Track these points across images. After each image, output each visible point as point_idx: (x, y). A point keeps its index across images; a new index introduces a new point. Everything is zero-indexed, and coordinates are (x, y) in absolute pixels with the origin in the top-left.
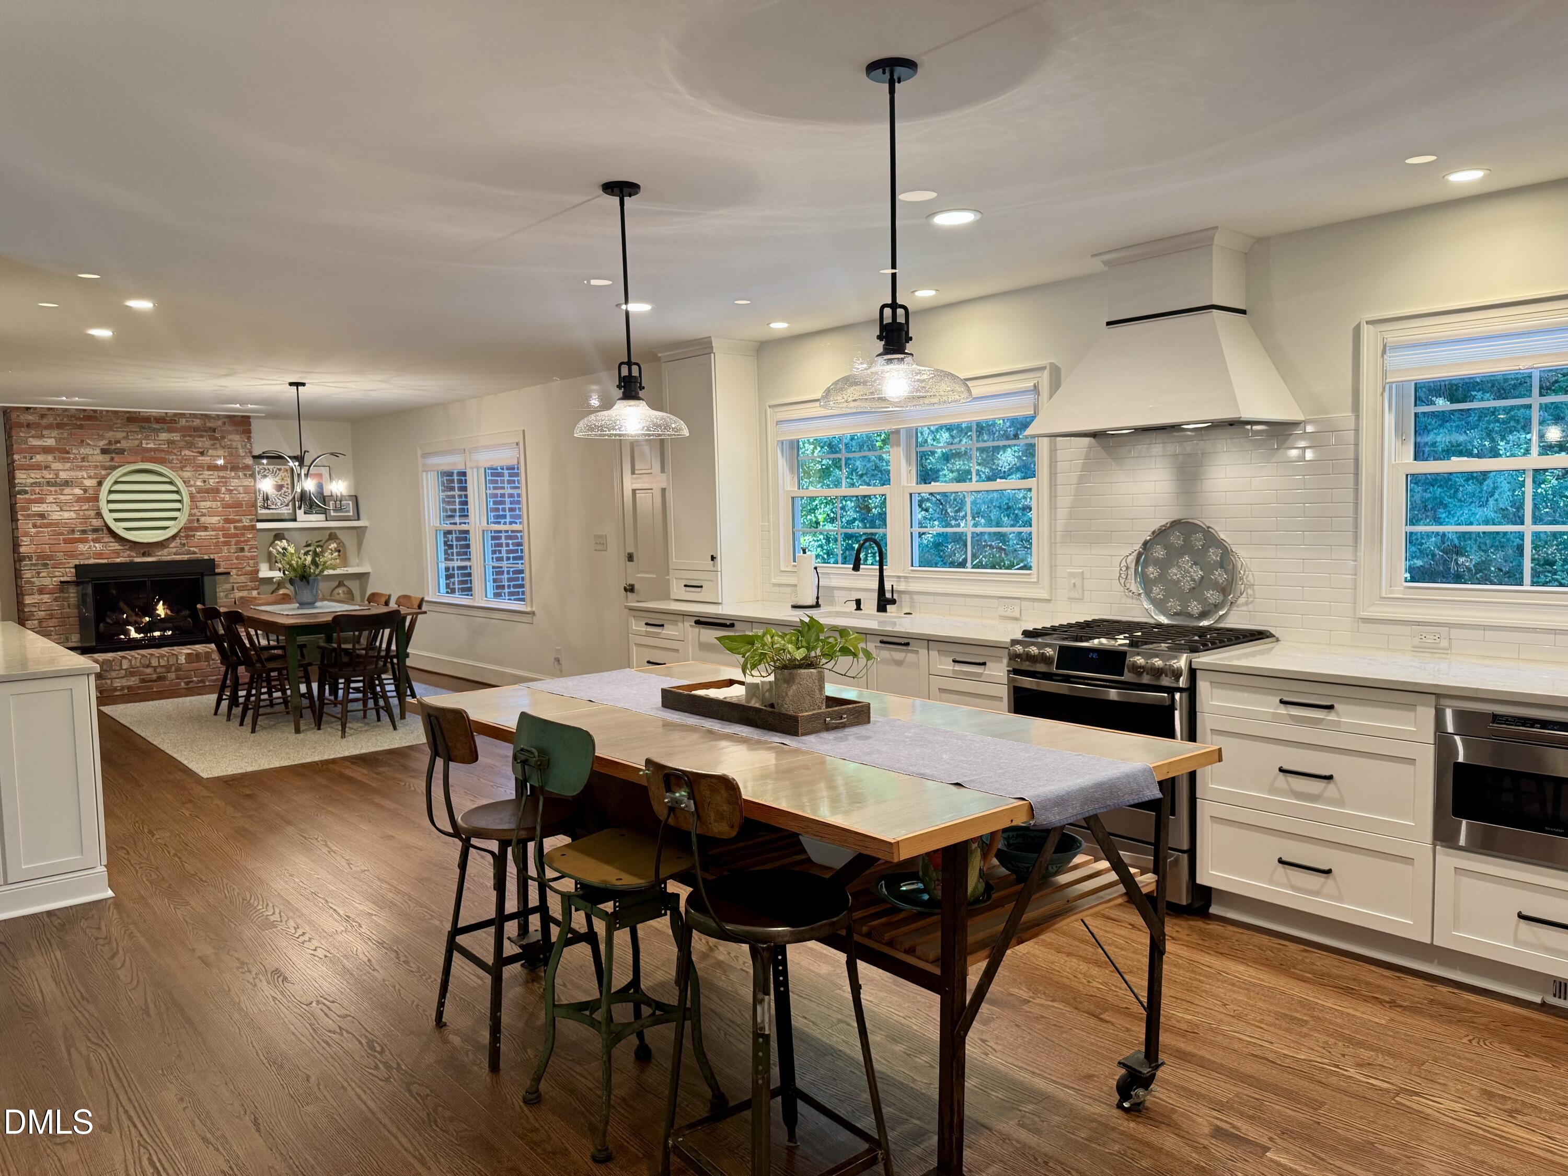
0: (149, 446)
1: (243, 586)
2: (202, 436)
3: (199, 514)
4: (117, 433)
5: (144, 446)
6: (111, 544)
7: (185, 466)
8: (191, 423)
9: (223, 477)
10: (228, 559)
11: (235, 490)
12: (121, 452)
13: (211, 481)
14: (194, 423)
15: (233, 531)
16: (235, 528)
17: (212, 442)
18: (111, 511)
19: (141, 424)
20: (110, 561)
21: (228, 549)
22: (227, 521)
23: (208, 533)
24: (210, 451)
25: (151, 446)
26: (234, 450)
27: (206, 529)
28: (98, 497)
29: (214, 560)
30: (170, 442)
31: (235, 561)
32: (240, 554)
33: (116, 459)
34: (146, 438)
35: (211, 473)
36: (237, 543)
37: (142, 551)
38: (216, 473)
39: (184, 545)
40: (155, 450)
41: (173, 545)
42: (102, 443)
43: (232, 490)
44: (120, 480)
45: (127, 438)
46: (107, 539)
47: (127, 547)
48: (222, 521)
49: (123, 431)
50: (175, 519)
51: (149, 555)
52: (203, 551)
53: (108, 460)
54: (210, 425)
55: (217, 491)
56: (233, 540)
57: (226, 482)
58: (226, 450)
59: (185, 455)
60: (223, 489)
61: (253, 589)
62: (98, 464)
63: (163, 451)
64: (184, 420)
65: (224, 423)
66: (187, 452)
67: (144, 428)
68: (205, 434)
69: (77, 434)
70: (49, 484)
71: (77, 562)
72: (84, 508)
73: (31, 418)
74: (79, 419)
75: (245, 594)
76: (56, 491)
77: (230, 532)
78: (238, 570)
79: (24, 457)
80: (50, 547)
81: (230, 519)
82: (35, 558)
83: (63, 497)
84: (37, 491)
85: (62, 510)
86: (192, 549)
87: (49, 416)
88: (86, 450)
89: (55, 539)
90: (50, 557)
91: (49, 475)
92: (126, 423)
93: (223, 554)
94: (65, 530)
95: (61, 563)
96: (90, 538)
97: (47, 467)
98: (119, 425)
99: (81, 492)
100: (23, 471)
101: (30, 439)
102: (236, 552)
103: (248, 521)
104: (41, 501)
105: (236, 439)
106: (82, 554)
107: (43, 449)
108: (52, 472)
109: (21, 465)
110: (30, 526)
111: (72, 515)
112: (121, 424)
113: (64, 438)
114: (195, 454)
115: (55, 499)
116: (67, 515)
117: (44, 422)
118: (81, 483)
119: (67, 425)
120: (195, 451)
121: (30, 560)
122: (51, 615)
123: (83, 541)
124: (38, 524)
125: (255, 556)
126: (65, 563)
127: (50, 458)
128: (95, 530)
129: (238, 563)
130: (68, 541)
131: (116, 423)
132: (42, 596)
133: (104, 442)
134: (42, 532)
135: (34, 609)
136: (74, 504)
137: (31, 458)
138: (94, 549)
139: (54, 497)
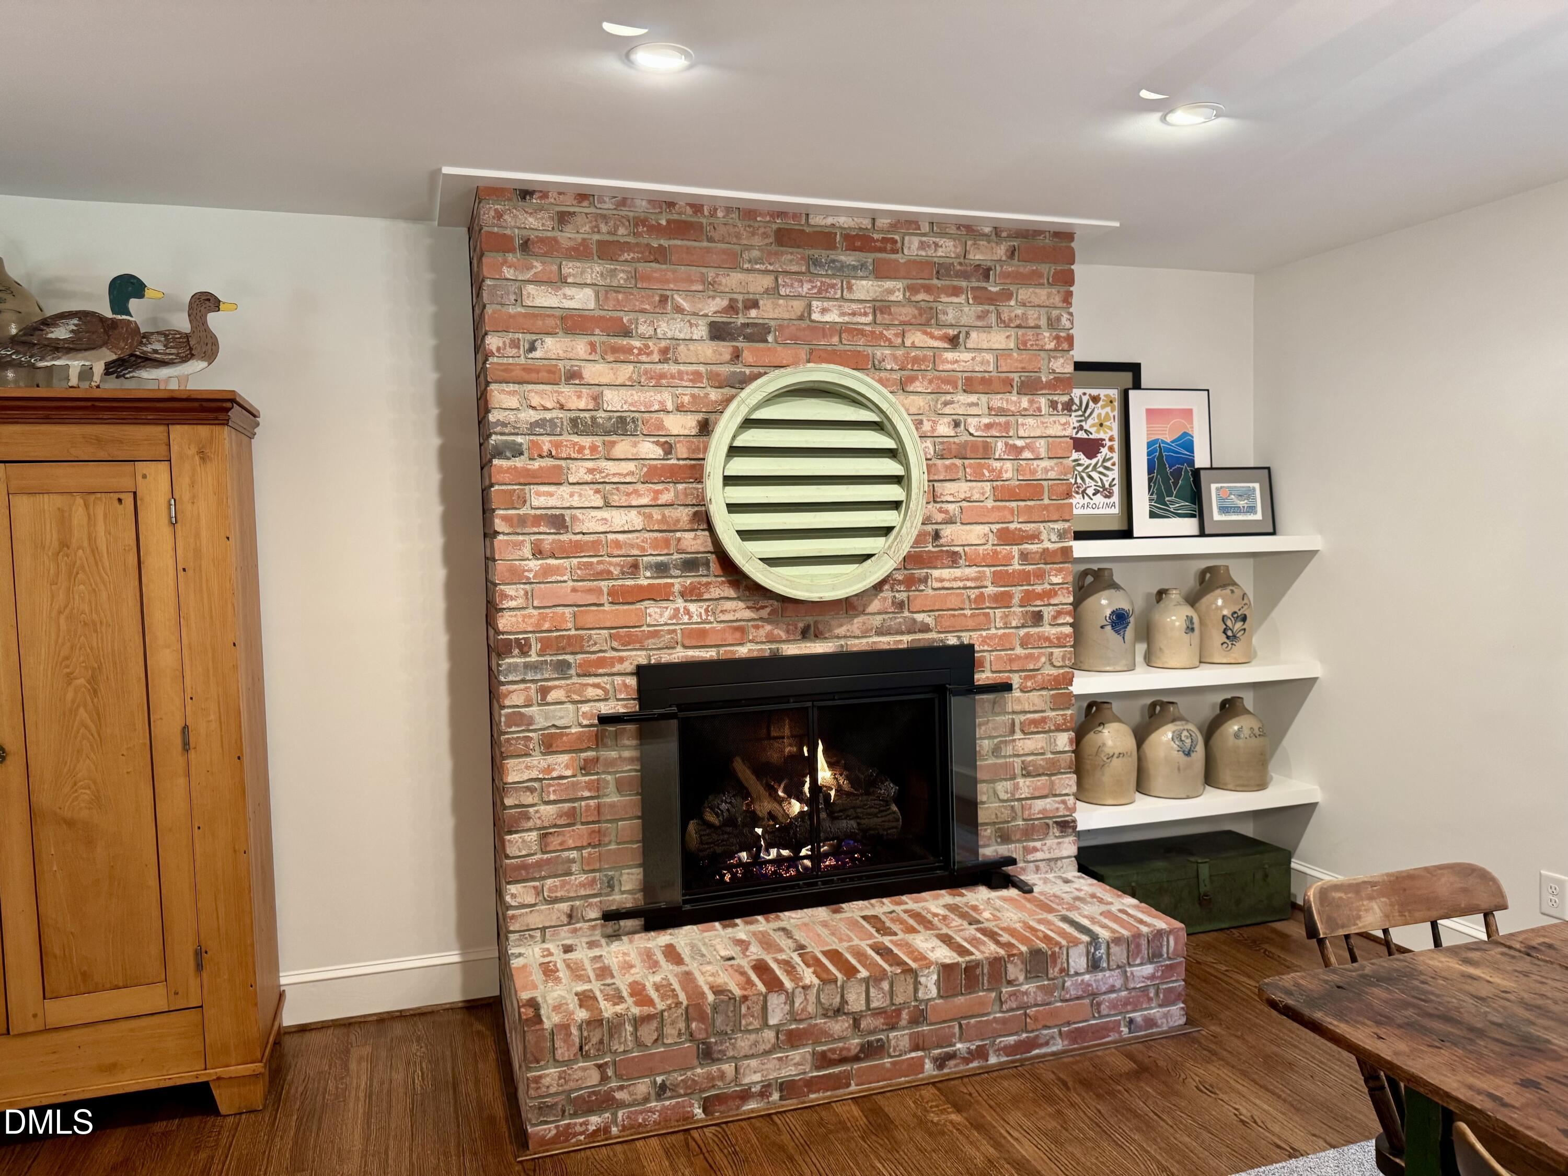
0: (828, 318)
1: (1034, 722)
2: (956, 291)
3: (940, 517)
4: (750, 277)
5: (816, 316)
6: (729, 605)
7: (912, 380)
8: (931, 252)
9: (1001, 412)
10: (1004, 644)
11: (1027, 447)
12: (758, 333)
13: (972, 422)
14: (940, 254)
15: (1016, 566)
16: (1024, 556)
17: (980, 308)
18: (733, 508)
19: (811, 252)
20: (723, 653)
21: (1006, 616)
22: (1006, 537)
23: (957, 572)
24: (974, 335)
25: (833, 317)
26: (1030, 332)
27: (953, 559)
28: (702, 467)
29: (971, 647)
30: (880, 307)
31: (1019, 651)
32: (1033, 630)
33: (746, 354)
34: (821, 294)
35: (973, 398)
36: (1027, 599)
37: (801, 625)
38: (984, 398)
39: (900, 605)
40: (840, 330)
41: (875, 606)
42: (714, 306)
43: (1020, 450)
44: (757, 415)
45: (773, 292)
46: (720, 589)
47: (764, 613)
48: (992, 539)
49: (766, 272)
50: (886, 531)
51: (818, 636)
52: (946, 623)
53: (727, 357)
54: (977, 256)
55: (986, 451)
56: (1017, 592)
57: (1007, 426)
58: (1012, 332)
59: (914, 346)
60: (1000, 445)
61: (1059, 729)
62: (702, 369)
63: (862, 333)
64: (916, 241)
65: (1012, 253)
66: (916, 338)
67: (816, 263)
68: (964, 284)
69: (648, 278)
70: (576, 426)
71: (641, 658)
72: (665, 498)
73: (532, 221)
74: (656, 229)
75: (1040, 745)
76: (593, 448)
77: (1010, 569)
78: (1026, 678)
79: (515, 344)
80: (575, 615)
81: (1013, 532)
82: (535, 647)
83: (612, 467)
84: (546, 448)
85: (608, 505)
86: (919, 617)
87: (579, 219)
88: (671, 327)
89: (590, 591)
90: (574, 645)
91: (577, 400)
92: (774, 248)
93: (993, 631)
94: (615, 565)
95: (602, 662)
96: (677, 588)
97: (573, 376)
98: (755, 253)
99: (659, 452)
100: (511, 387)
101: (531, 288)
102: (1023, 626)
103: (1054, 538)
104: (555, 479)
105: (1037, 301)
106: (655, 634)
107: (562, 318)
108: (585, 390)
109: (507, 368)
110: (527, 551)
111: (634, 519)
112: (760, 249)
113: (617, 289)
114: (936, 344)
115: (590, 471)
116: (620, 519)
117: (568, 236)
118: (660, 425)
119: (625, 247)
120: (937, 333)
121: (524, 653)
122: (572, 813)
123: (659, 595)
124: (546, 546)
125: (1067, 635)
126: (612, 662)
127: (580, 347)
128: (690, 565)
129: (1027, 657)
130: (620, 597)
131: (750, 247)
132: (551, 759)
133: (719, 303)
134: (557, 570)
135: (528, 799)
136: (640, 486)
137: (532, 348)
138: (686, 619)
139: (590, 464)
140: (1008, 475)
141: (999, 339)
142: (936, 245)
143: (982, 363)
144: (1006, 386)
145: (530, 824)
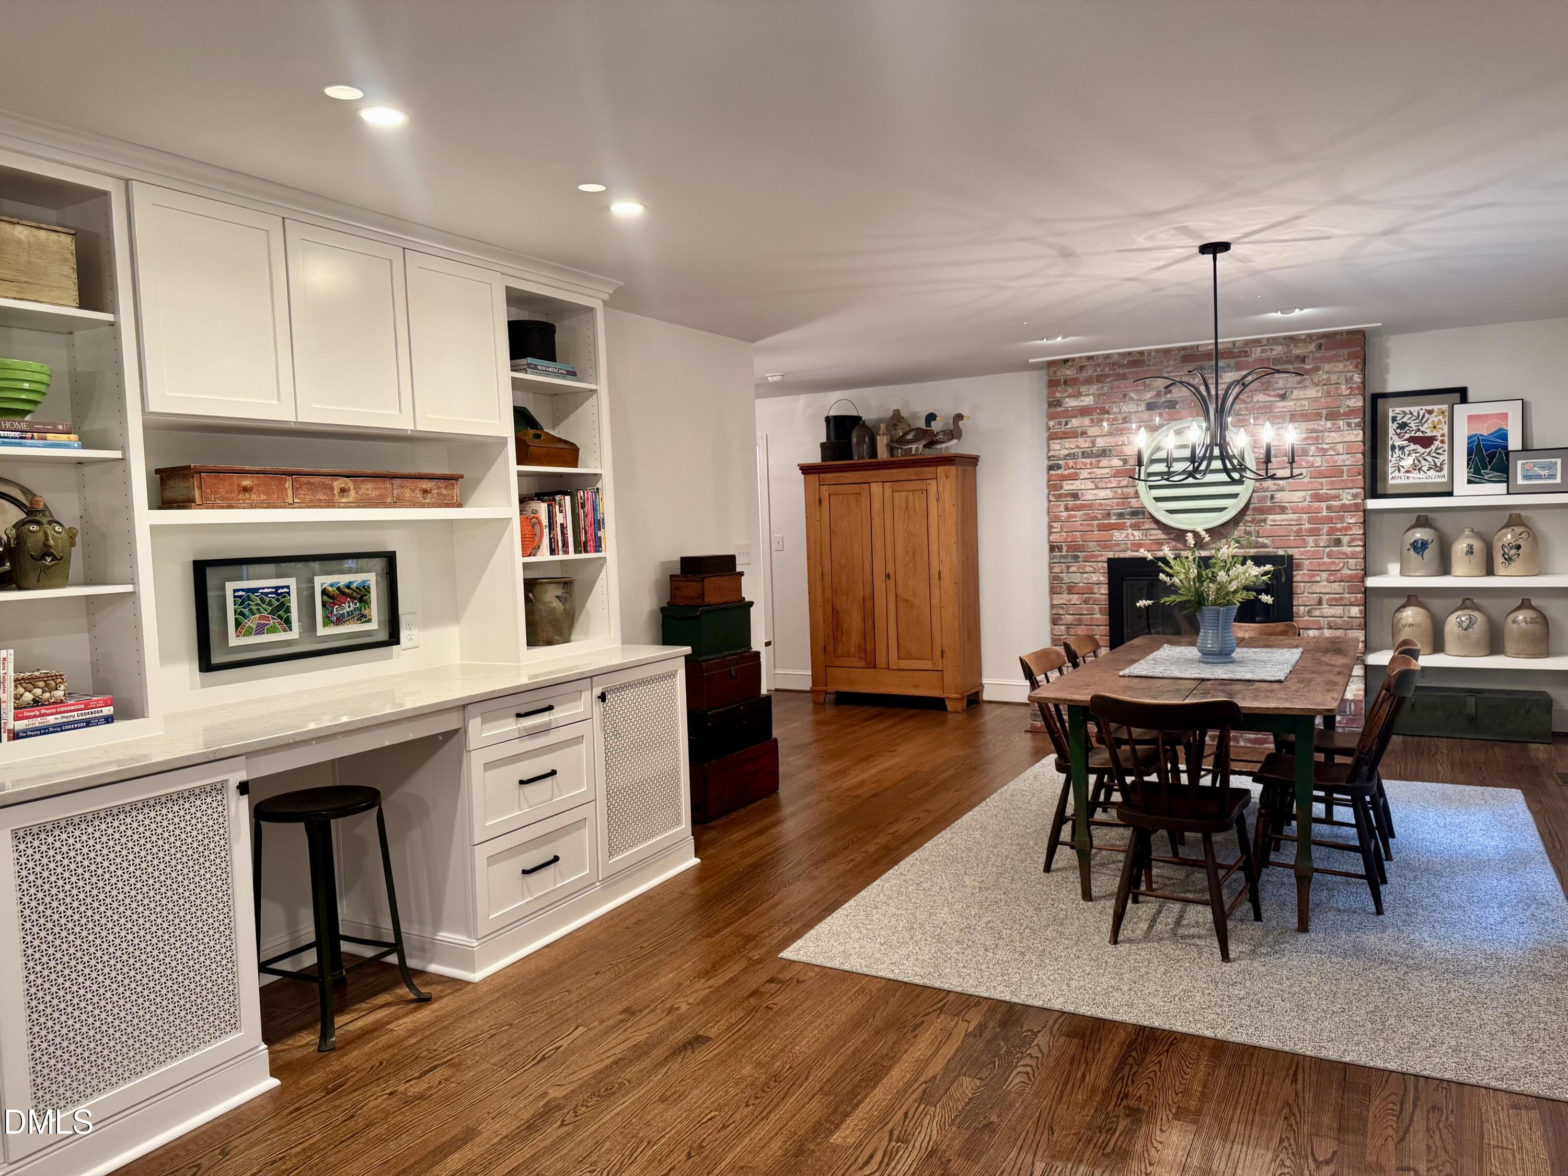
1: (1335, 599)
2: (1285, 371)
3: (1274, 488)
6: (1150, 532)
7: (1258, 418)
8: (1269, 353)
9: (1314, 431)
10: (1315, 556)
11: (1331, 448)
12: (1171, 406)
14: (1274, 353)
15: (1325, 513)
16: (1329, 508)
17: (1299, 379)
18: (1152, 488)
19: (1199, 363)
21: (1316, 540)
22: (1317, 498)
23: (1286, 517)
24: (1295, 392)
26: (1332, 387)
27: (1283, 510)
29: (1292, 556)
31: (1326, 560)
32: (1335, 549)
33: (1165, 415)
35: (1296, 425)
36: (1331, 532)
38: (1303, 424)
39: (1249, 534)
42: (1149, 395)
43: (1327, 450)
46: (1148, 524)
47: (1172, 536)
48: (1308, 499)
50: (1235, 496)
52: (1278, 544)
53: (1155, 417)
54: (1297, 351)
55: (1303, 452)
56: (1326, 528)
57: (1318, 438)
58: (1320, 388)
59: (1258, 401)
60: (1313, 448)
61: (1352, 605)
62: (1142, 425)
64: (1259, 349)
65: (1319, 347)
66: (1261, 397)
67: (1203, 368)
68: (1289, 367)
69: (1119, 388)
70: (1084, 455)
71: (1111, 555)
72: (1123, 484)
73: (1068, 372)
74: (1122, 366)
75: (1338, 612)
76: (1091, 464)
77: (1320, 515)
78: (1329, 575)
79: (1060, 423)
80: (1081, 535)
81: (1321, 495)
82: (1065, 549)
83: (1098, 471)
84: (1071, 465)
85: (1097, 488)
86: (1261, 540)
87: (1089, 367)
88: (1127, 408)
89: (1088, 525)
90: (1081, 548)
91: (1083, 443)
92: (1181, 364)
93: (1309, 548)
94: (1099, 514)
95: (1093, 556)
96: (1128, 524)
97: (1084, 433)
98: (1171, 368)
99: (1121, 463)
100: (1058, 441)
101: (1067, 400)
102: (1328, 546)
103: (1350, 497)
104: (1074, 477)
105: (1337, 370)
106: (1118, 545)
107: (1081, 410)
108: (1088, 439)
109: (1056, 433)
110: (1062, 508)
111: (1108, 493)
112: (1173, 366)
113: (1104, 394)
114: (1271, 399)
115: (1090, 473)
116: (1102, 494)
117: (1084, 375)
118: (1122, 451)
119: (1108, 376)
120: (1272, 393)
121: (1060, 551)
122: (1079, 620)
123: (1120, 527)
124: (1070, 506)
125: (1358, 552)
126: (1097, 556)
127: (1086, 421)
128: (1135, 513)
129: (1330, 563)
130: (1102, 528)
131: (1168, 366)
132: (1070, 596)
133: (1153, 393)
134: (1075, 516)
135: (1061, 612)
136: (1112, 479)
137: (1066, 424)
138: (1132, 538)
139: (1089, 471)
140: (1319, 464)
141: (1312, 393)
142: (1271, 350)
143: (1301, 406)
144: (1318, 416)
145: (1062, 622)
